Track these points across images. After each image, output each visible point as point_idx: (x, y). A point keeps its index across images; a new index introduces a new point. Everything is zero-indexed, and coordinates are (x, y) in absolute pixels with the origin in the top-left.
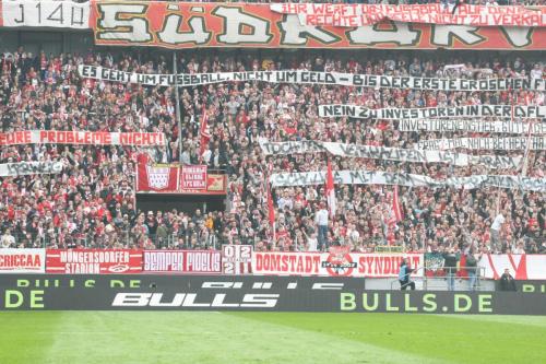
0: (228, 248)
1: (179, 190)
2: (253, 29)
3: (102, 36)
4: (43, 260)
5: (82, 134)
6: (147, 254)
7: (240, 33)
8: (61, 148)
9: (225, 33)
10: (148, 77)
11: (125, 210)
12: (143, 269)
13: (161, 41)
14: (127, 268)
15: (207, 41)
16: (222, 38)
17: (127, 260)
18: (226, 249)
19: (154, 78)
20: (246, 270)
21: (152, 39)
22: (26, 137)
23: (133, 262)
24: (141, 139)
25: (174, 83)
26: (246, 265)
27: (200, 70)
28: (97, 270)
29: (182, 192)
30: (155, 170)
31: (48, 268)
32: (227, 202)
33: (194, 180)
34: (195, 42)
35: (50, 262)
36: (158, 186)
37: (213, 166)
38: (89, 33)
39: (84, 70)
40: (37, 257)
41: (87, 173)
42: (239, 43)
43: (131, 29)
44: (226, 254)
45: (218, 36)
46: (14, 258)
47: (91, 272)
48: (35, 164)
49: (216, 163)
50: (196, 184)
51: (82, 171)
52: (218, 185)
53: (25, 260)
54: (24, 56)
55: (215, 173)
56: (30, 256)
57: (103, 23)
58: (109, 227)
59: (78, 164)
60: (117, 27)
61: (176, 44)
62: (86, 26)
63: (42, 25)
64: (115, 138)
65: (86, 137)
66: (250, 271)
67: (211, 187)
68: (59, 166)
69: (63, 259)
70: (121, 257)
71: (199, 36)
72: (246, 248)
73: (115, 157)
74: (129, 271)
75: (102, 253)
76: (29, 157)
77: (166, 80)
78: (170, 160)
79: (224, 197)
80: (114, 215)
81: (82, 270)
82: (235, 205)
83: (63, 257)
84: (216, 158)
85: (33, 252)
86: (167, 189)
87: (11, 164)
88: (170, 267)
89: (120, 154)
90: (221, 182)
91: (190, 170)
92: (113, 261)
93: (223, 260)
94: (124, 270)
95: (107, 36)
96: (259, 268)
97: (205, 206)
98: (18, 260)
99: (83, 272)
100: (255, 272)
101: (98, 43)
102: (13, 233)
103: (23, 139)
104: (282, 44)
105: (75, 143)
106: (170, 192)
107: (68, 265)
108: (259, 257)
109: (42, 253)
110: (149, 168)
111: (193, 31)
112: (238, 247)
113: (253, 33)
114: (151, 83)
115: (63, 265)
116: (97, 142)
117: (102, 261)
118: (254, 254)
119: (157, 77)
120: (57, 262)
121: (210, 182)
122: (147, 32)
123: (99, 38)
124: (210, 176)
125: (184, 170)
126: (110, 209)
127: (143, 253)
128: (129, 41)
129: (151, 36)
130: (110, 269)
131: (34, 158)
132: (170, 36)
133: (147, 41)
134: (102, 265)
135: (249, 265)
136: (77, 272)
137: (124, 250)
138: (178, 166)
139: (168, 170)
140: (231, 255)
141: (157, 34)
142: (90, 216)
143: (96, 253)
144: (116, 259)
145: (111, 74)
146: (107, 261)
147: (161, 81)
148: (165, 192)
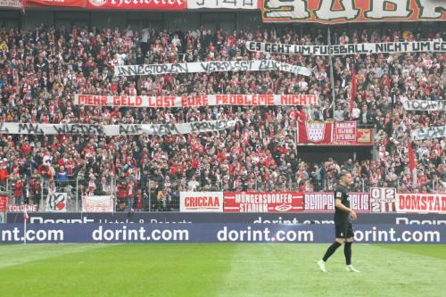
0: (375, 190)
1: (334, 142)
2: (396, 5)
3: (268, 15)
4: (221, 201)
5: (250, 97)
6: (306, 196)
7: (384, 9)
8: (235, 109)
9: (371, 10)
10: (303, 48)
11: (288, 159)
12: (304, 209)
13: (317, 18)
14: (291, 207)
15: (356, 17)
16: (369, 14)
17: (290, 201)
19: (309, 49)
20: (390, 209)
21: (310, 17)
22: (204, 100)
23: (295, 202)
24: (299, 100)
25: (325, 52)
26: (390, 205)
27: (351, 41)
28: (265, 209)
29: (337, 144)
30: (313, 126)
31: (226, 208)
32: (374, 151)
33: (346, 134)
34: (346, 18)
35: (227, 203)
36: (316, 139)
37: (361, 122)
38: (257, 13)
39: (251, 46)
40: (217, 199)
41: (256, 129)
42: (383, 18)
43: (292, 8)
44: (374, 196)
45: (365, 13)
46: (198, 199)
47: (261, 211)
48: (213, 122)
49: (365, 120)
50: (347, 137)
51: (252, 127)
52: (366, 137)
53: (207, 201)
54: (204, 33)
55: (363, 127)
56: (211, 198)
57: (269, 4)
58: (275, 174)
59: (250, 122)
60: (280, 7)
61: (330, 20)
62: (255, 7)
63: (219, 7)
64: (277, 99)
65: (253, 100)
66: (394, 209)
67: (360, 139)
68: (231, 123)
69: (238, 200)
70: (285, 198)
71: (349, 13)
72: (391, 191)
74: (292, 210)
75: (269, 195)
76: (209, 116)
77: (319, 50)
78: (325, 118)
79: (370, 148)
80: (279, 163)
81: (253, 209)
83: (238, 198)
84: (365, 115)
85: (213, 195)
86: (323, 142)
87: (193, 123)
88: (326, 207)
89: (284, 113)
90: (368, 135)
91: (342, 125)
92: (278, 201)
93: (371, 200)
94: (288, 209)
95: (272, 15)
96: (401, 208)
97: (355, 156)
98: (201, 201)
99: (254, 211)
100: (398, 210)
101: (265, 21)
102: (197, 179)
103: (202, 102)
104: (420, 17)
105: (244, 104)
106: (325, 144)
107: (241, 205)
108: (401, 197)
109: (220, 195)
110: (307, 125)
111: (344, 9)
112: (383, 189)
113: (395, 9)
114: (306, 53)
115: (238, 205)
116: (263, 103)
117: (269, 202)
118: (397, 195)
119: (312, 47)
120: (232, 203)
121: (359, 135)
122: (306, 10)
123: (265, 16)
124: (359, 130)
125: (338, 125)
126: (276, 159)
127: (303, 195)
128: (291, 18)
129: (309, 13)
130: (277, 208)
131: (214, 118)
132: (325, 14)
133: (306, 18)
134: (269, 205)
135: (393, 204)
136: (249, 211)
137: (288, 193)
138: (332, 122)
139: (323, 125)
140: (378, 196)
141: (314, 12)
142: (259, 165)
143: (265, 195)
144: (282, 200)
145: (273, 48)
146: (274, 202)
147: (315, 51)
148: (321, 144)
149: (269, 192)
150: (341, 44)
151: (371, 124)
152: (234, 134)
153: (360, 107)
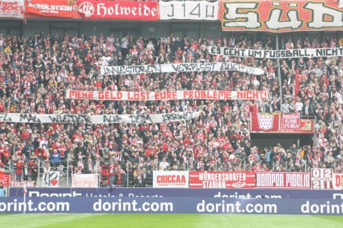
0: (316, 170)
1: (281, 130)
2: (333, 17)
3: (227, 25)
4: (187, 179)
5: (211, 93)
6: (258, 175)
7: (323, 20)
8: (199, 102)
9: (312, 21)
10: (256, 52)
11: (242, 144)
12: (256, 186)
13: (267, 27)
14: (245, 184)
15: (300, 26)
16: (311, 25)
17: (244, 179)
18: (314, 171)
19: (260, 52)
20: (328, 186)
21: (261, 26)
22: (174, 95)
23: (248, 180)
24: (252, 95)
25: (274, 56)
26: (328, 183)
27: (295, 47)
28: (224, 186)
29: (283, 132)
30: (263, 116)
31: (191, 184)
32: (314, 138)
33: (291, 124)
34: (291, 28)
35: (192, 180)
36: (266, 128)
37: (304, 114)
38: (218, 23)
39: (212, 50)
40: (183, 177)
41: (217, 119)
42: (322, 28)
43: (247, 20)
44: (314, 175)
45: (307, 24)
46: (168, 177)
47: (220, 187)
48: (181, 113)
49: (307, 112)
50: (292, 126)
51: (213, 118)
52: (308, 126)
53: (175, 179)
54: (174, 40)
55: (306, 118)
56: (178, 176)
57: (227, 16)
58: (232, 157)
59: (211, 113)
60: (237, 18)
61: (278, 29)
62: (215, 18)
63: (187, 18)
64: (234, 95)
65: (215, 94)
66: (331, 187)
67: (303, 128)
68: (196, 114)
69: (201, 178)
70: (240, 177)
71: (294, 23)
72: (329, 171)
73: (236, 108)
74: (246, 186)
75: (227, 174)
76: (177, 108)
77: (269, 54)
78: (274, 110)
79: (312, 135)
80: (235, 148)
81: (214, 186)
82: (320, 141)
83: (201, 177)
84: (307, 108)
85: (181, 173)
86: (272, 130)
88: (274, 184)
89: (239, 106)
90: (310, 125)
91: (288, 116)
92: (235, 179)
93: (312, 179)
94: (243, 185)
95: (230, 24)
96: (337, 185)
97: (298, 142)
98: (170, 179)
99: (214, 187)
100: (335, 188)
101: (224, 29)
102: (167, 161)
103: (172, 96)
105: (207, 98)
106: (274, 132)
107: (204, 182)
108: (337, 177)
109: (186, 173)
110: (259, 115)
111: (290, 20)
112: (322, 170)
113: (332, 21)
114: (258, 56)
115: (201, 182)
116: (222, 98)
117: (227, 180)
118: (334, 175)
119: (263, 51)
120: (196, 180)
121: (302, 124)
122: (258, 21)
123: (224, 26)
124: (302, 121)
125: (284, 116)
126: (232, 144)
127: (256, 174)
128: (245, 27)
129: (261, 24)
130: (234, 185)
131: (181, 110)
132: (274, 24)
133: (258, 28)
134: (227, 182)
135: (331, 183)
136: (211, 187)
137: (242, 172)
138: (280, 114)
139: (272, 116)
140: (318, 175)
141: (265, 22)
142: (219, 149)
143: (223, 174)
144: (238, 178)
145: (230, 52)
146: (231, 180)
147: (265, 54)
148: (271, 132)
149: (227, 171)
150: (287, 49)
151: (312, 115)
152: (198, 123)
153: (303, 101)
